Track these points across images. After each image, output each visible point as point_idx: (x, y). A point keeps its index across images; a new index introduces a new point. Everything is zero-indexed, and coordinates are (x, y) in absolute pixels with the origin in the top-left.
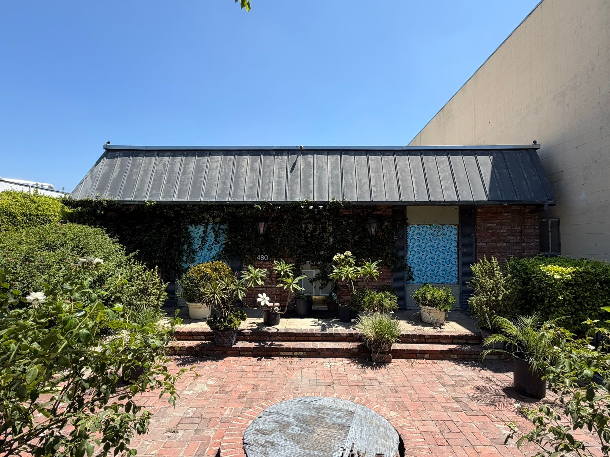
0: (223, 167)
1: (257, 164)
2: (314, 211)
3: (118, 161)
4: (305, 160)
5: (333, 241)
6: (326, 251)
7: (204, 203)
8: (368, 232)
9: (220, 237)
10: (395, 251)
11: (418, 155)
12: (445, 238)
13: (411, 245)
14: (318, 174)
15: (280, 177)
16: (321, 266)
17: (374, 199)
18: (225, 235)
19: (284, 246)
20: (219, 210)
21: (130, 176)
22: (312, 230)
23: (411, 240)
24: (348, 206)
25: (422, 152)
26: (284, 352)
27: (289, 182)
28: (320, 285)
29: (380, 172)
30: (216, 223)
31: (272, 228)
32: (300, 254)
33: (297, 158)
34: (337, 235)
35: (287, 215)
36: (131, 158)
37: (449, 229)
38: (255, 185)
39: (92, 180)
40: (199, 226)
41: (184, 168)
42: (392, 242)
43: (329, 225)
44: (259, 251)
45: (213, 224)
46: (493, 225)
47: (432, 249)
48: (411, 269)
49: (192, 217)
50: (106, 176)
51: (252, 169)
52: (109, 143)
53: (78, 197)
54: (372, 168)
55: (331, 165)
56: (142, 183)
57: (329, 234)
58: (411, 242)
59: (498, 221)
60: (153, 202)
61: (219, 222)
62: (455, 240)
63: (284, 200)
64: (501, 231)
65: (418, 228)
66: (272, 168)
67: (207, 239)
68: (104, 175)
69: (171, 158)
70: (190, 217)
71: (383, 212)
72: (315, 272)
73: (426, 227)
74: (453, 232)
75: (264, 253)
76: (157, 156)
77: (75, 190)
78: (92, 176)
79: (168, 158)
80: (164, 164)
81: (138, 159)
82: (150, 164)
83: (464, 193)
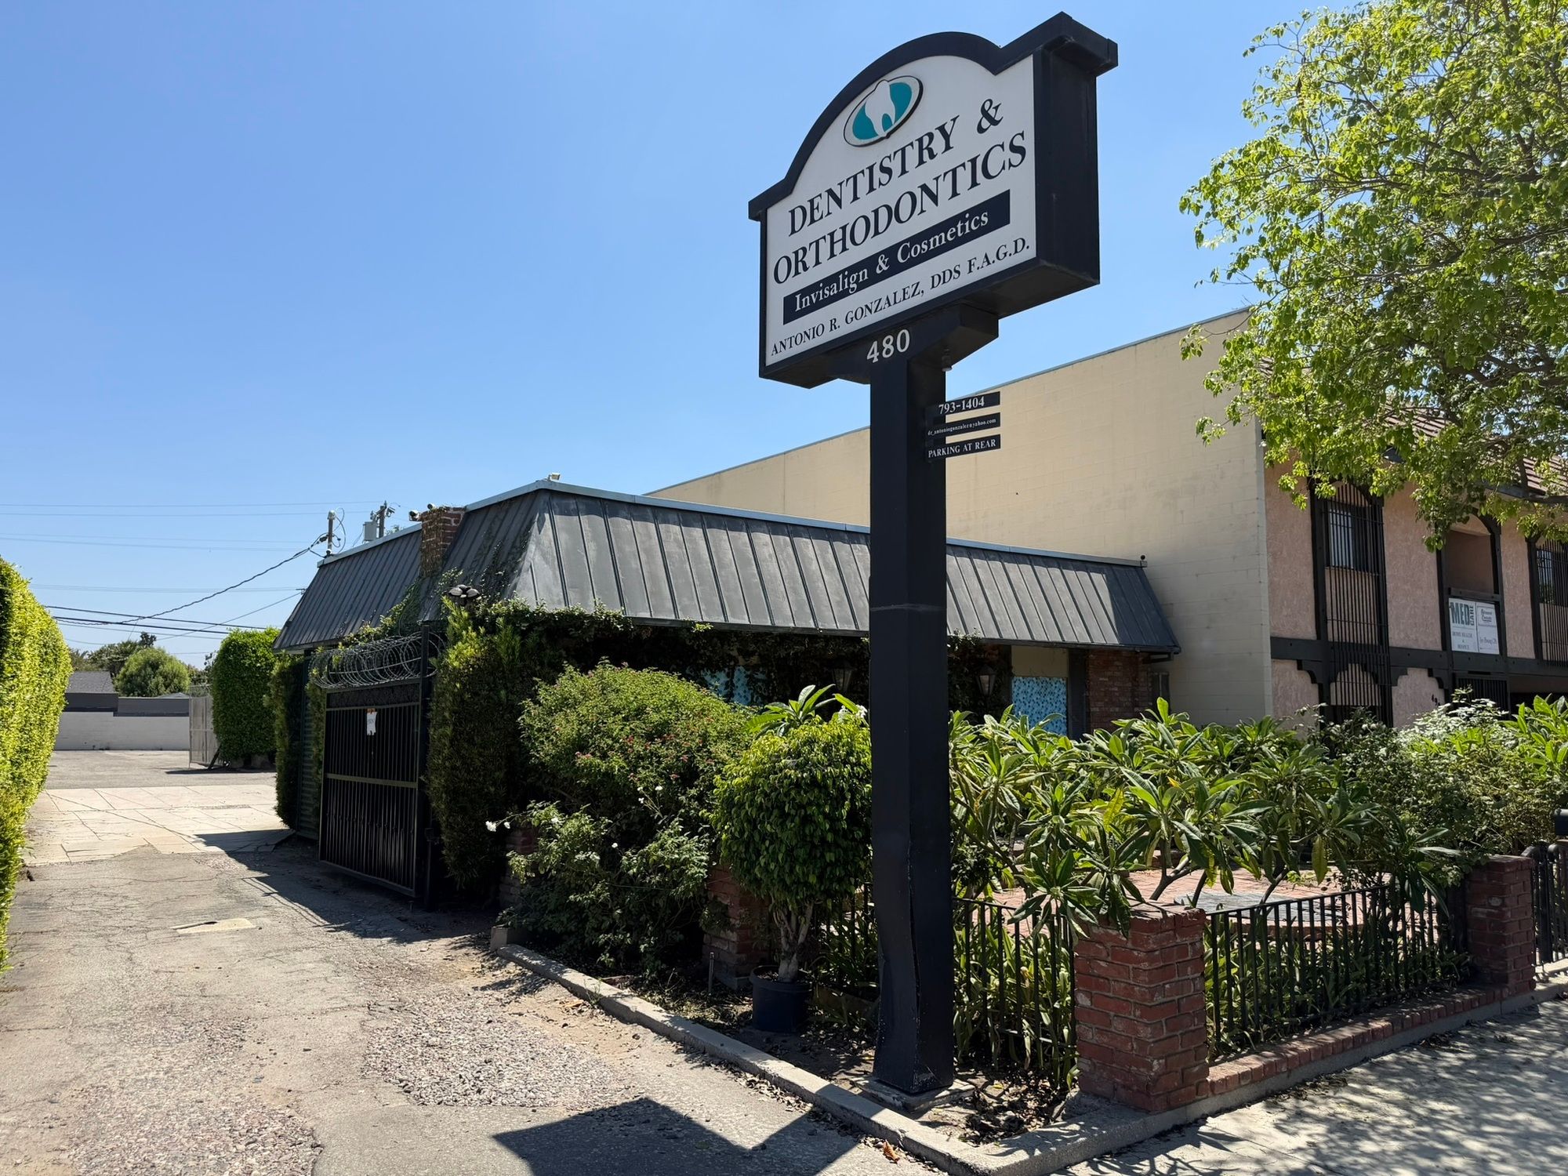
0: (781, 557)
1: (830, 557)
3: (585, 523)
8: (979, 689)
11: (1027, 563)
12: (1053, 699)
21: (623, 562)
23: (1015, 702)
25: (1032, 558)
36: (607, 519)
37: (1057, 685)
38: (842, 599)
39: (547, 563)
41: (717, 553)
46: (1106, 680)
51: (827, 565)
54: (983, 580)
56: (653, 577)
61: (755, 665)
62: (1064, 702)
65: (1024, 683)
67: (731, 699)
68: (568, 553)
69: (681, 527)
73: (1033, 681)
74: (1062, 690)
76: (656, 520)
77: (519, 587)
78: (544, 556)
79: (678, 528)
80: (676, 540)
81: (622, 525)
82: (650, 538)
83: (1095, 631)
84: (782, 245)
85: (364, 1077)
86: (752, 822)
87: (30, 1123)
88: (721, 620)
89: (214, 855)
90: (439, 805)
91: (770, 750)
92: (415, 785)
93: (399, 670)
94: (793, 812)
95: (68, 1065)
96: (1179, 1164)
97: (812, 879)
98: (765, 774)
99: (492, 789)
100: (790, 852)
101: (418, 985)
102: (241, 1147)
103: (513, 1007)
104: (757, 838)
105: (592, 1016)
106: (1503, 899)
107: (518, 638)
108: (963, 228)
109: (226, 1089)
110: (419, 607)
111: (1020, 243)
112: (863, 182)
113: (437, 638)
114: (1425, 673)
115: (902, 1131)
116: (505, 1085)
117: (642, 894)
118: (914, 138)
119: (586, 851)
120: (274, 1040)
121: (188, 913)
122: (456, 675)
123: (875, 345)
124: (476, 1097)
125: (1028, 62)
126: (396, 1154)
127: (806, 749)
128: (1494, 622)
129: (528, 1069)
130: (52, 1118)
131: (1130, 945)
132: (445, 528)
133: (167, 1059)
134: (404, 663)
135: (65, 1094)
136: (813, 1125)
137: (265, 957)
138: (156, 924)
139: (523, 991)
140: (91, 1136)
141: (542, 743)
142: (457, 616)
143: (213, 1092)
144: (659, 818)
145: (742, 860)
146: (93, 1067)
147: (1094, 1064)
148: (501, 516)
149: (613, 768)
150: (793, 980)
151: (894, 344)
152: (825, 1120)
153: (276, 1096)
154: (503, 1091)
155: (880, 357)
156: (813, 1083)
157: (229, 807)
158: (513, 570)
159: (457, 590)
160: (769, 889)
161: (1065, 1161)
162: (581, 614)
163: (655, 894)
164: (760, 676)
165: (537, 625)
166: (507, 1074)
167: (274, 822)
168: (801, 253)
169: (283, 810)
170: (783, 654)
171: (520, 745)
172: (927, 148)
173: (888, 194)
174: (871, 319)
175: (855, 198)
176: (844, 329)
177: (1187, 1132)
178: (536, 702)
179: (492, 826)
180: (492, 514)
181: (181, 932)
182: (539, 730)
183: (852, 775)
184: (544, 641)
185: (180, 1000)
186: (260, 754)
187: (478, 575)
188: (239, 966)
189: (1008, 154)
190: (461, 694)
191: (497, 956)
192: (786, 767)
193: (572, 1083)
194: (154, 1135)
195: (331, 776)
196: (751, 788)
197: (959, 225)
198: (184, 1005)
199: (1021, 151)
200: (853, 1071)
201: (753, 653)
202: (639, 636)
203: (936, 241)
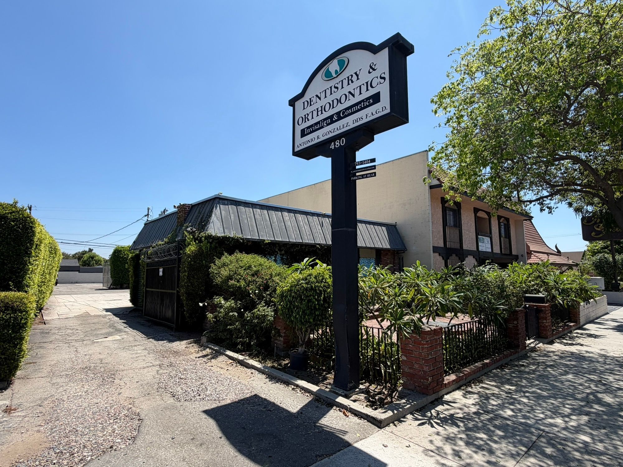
3: (230, 207)
4: (326, 221)
15: (319, 229)
21: (242, 220)
33: (322, 219)
36: (237, 207)
37: (372, 260)
41: (272, 218)
46: (386, 259)
56: (252, 226)
60: (268, 240)
65: (363, 259)
66: (314, 224)
68: (225, 217)
73: (366, 259)
74: (374, 262)
76: (252, 208)
77: (209, 228)
78: (217, 218)
79: (259, 210)
80: (259, 214)
81: (242, 209)
82: (251, 213)
83: (384, 244)
84: (300, 113)
85: (158, 392)
86: (291, 302)
87: (30, 415)
88: (273, 239)
89: (109, 315)
90: (183, 298)
91: (296, 278)
92: (175, 292)
93: (170, 255)
94: (305, 298)
95: (48, 391)
96: (440, 413)
97: (311, 320)
98: (295, 286)
99: (201, 293)
100: (303, 312)
101: (177, 357)
102: (111, 421)
103: (209, 364)
104: (292, 307)
105: (236, 366)
106: (518, 322)
107: (209, 244)
108: (364, 104)
109: (107, 398)
110: (177, 236)
111: (384, 108)
112: (328, 92)
113: (183, 244)
114: (472, 257)
115: (349, 405)
116: (208, 392)
117: (251, 326)
118: (346, 77)
119: (232, 312)
120: (126, 379)
121: (99, 334)
122: (189, 256)
123: (333, 143)
124: (198, 397)
125: (386, 51)
126: (170, 422)
127: (309, 277)
128: (490, 243)
129: (216, 386)
130: (39, 413)
131: (420, 339)
132: (185, 210)
133: (86, 387)
134: (172, 252)
135: (46, 403)
136: (317, 404)
137: (124, 349)
138: (87, 338)
139: (213, 358)
140: (54, 419)
141: (217, 277)
142: (189, 237)
143: (102, 400)
144: (257, 301)
145: (287, 315)
146: (58, 392)
147: (408, 379)
148: (203, 206)
149: (241, 285)
150: (303, 353)
151: (340, 143)
152: (321, 402)
153: (126, 400)
154: (208, 395)
155: (335, 147)
156: (314, 388)
157: (115, 300)
158: (207, 223)
159: (189, 229)
160: (296, 324)
161: (405, 414)
162: (229, 237)
163: (256, 326)
164: (285, 257)
165: (215, 240)
166: (209, 388)
167: (130, 305)
168: (307, 115)
169: (132, 301)
170: (292, 250)
171: (210, 278)
172: (351, 80)
173: (337, 95)
174: (331, 135)
175: (326, 97)
176: (322, 139)
177: (439, 401)
178: (215, 265)
179: (201, 304)
180: (200, 206)
181: (95, 341)
182: (216, 273)
183: (324, 286)
184: (217, 245)
185: (93, 365)
186: (126, 284)
187: (196, 225)
188: (115, 352)
189: (379, 80)
190: (190, 261)
191: (203, 346)
192: (302, 283)
193: (232, 391)
194: (79, 417)
195: (148, 289)
196: (290, 290)
197: (362, 104)
198: (94, 367)
199: (384, 78)
200: (325, 383)
201: (282, 250)
202: (247, 244)
203: (354, 109)
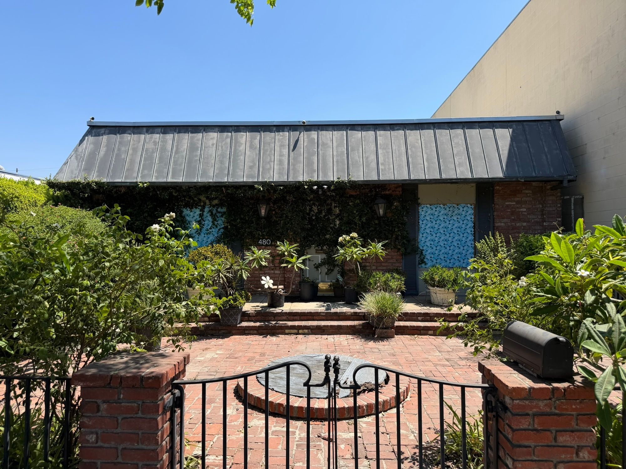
0: (220, 144)
1: (257, 142)
2: (318, 191)
3: (105, 138)
4: (309, 136)
5: (340, 223)
6: (333, 235)
7: (201, 184)
8: (376, 213)
9: (217, 221)
10: (405, 233)
11: (430, 129)
12: (460, 218)
13: (423, 226)
14: (323, 152)
15: (281, 155)
16: (327, 250)
17: (381, 178)
18: (223, 219)
19: (288, 229)
20: (217, 191)
21: (118, 155)
22: (317, 212)
23: (423, 221)
24: (354, 185)
25: (436, 125)
26: (289, 330)
27: (291, 161)
28: (326, 270)
29: (389, 149)
30: (214, 206)
31: (274, 210)
32: (304, 238)
33: (300, 134)
34: (343, 216)
35: (289, 196)
36: (118, 136)
37: (465, 209)
38: (255, 164)
39: (77, 160)
40: (194, 209)
41: (177, 146)
42: (402, 224)
43: (335, 207)
44: (261, 234)
45: (210, 207)
46: (513, 203)
47: (446, 230)
48: (424, 252)
49: (187, 200)
50: (93, 155)
51: (251, 147)
52: (93, 119)
53: (64, 179)
54: (380, 144)
55: (337, 142)
56: (132, 162)
57: (335, 216)
58: (423, 223)
59: (518, 199)
60: (146, 183)
61: (216, 205)
62: (471, 221)
63: (286, 180)
64: (521, 210)
65: (430, 208)
66: (273, 146)
67: (203, 223)
68: (90, 154)
69: (161, 135)
70: (185, 200)
71: (393, 191)
72: (320, 258)
73: (440, 207)
74: (469, 212)
75: (266, 237)
76: (146, 133)
77: (59, 171)
80: (154, 142)
82: (139, 142)
83: (479, 169)
201: (215, 198)
